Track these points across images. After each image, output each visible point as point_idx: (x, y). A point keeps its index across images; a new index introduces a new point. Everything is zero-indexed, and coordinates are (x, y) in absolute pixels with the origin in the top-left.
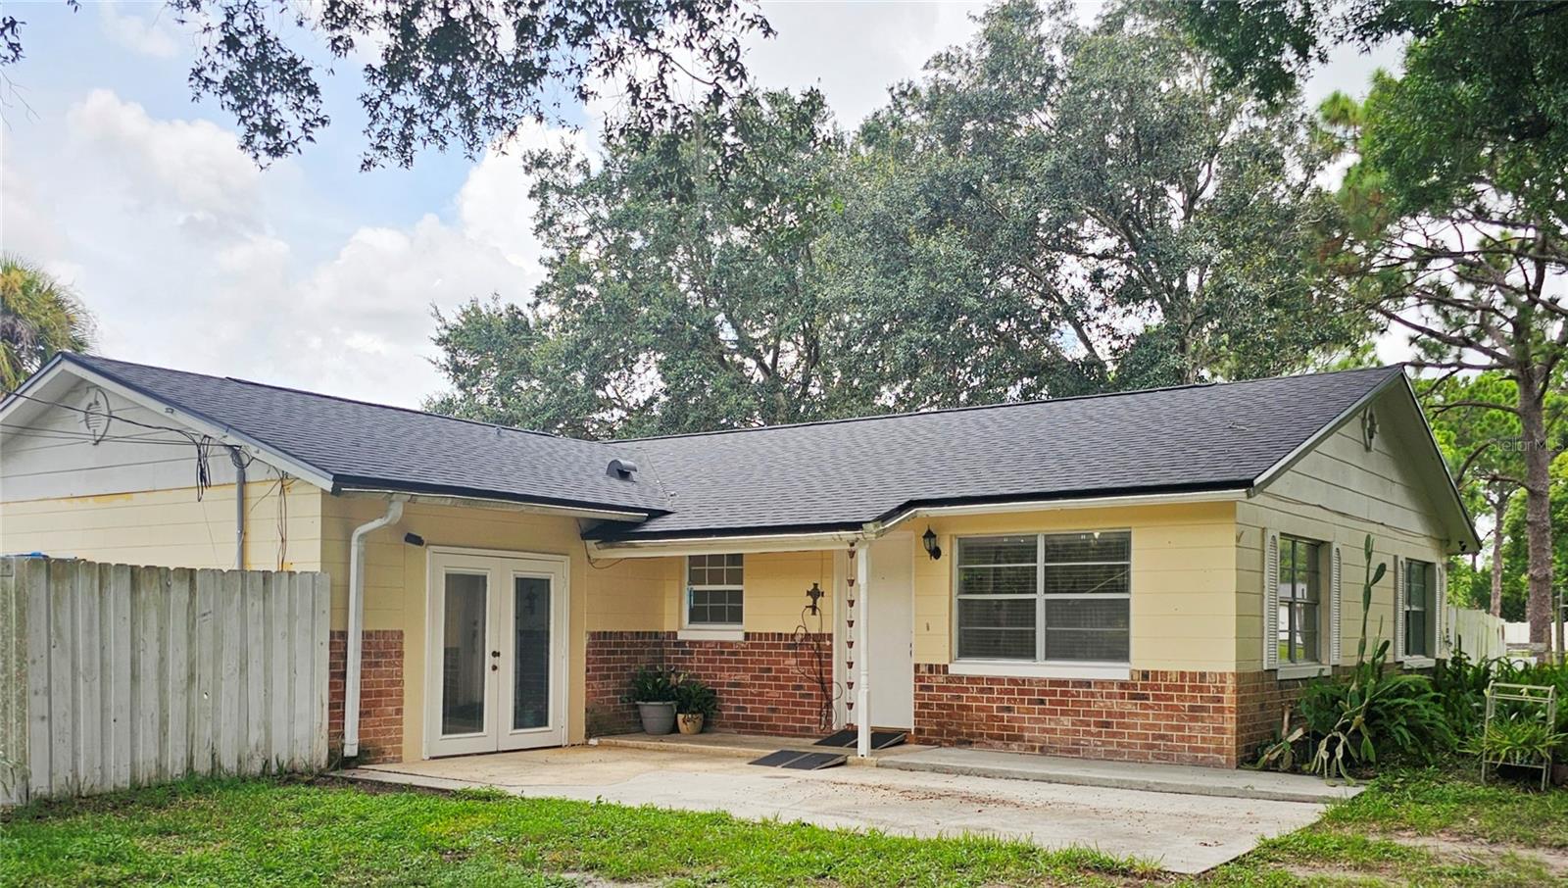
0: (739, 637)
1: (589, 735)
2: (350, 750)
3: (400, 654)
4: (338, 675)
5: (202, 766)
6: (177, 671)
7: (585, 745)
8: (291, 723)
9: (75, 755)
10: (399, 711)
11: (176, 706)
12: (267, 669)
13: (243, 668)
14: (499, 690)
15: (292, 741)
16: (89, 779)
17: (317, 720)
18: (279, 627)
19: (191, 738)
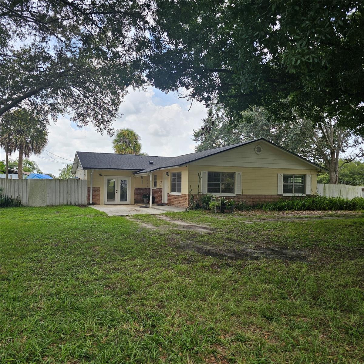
0: (156, 189)
1: (135, 203)
2: (91, 203)
3: (100, 190)
4: (89, 193)
5: (69, 203)
6: (65, 192)
7: (134, 204)
8: (82, 199)
9: (52, 201)
10: (100, 198)
11: (65, 196)
12: (78, 192)
13: (74, 192)
14: (118, 196)
15: (82, 201)
16: (54, 204)
17: (86, 199)
18: (80, 187)
19: (67, 200)
